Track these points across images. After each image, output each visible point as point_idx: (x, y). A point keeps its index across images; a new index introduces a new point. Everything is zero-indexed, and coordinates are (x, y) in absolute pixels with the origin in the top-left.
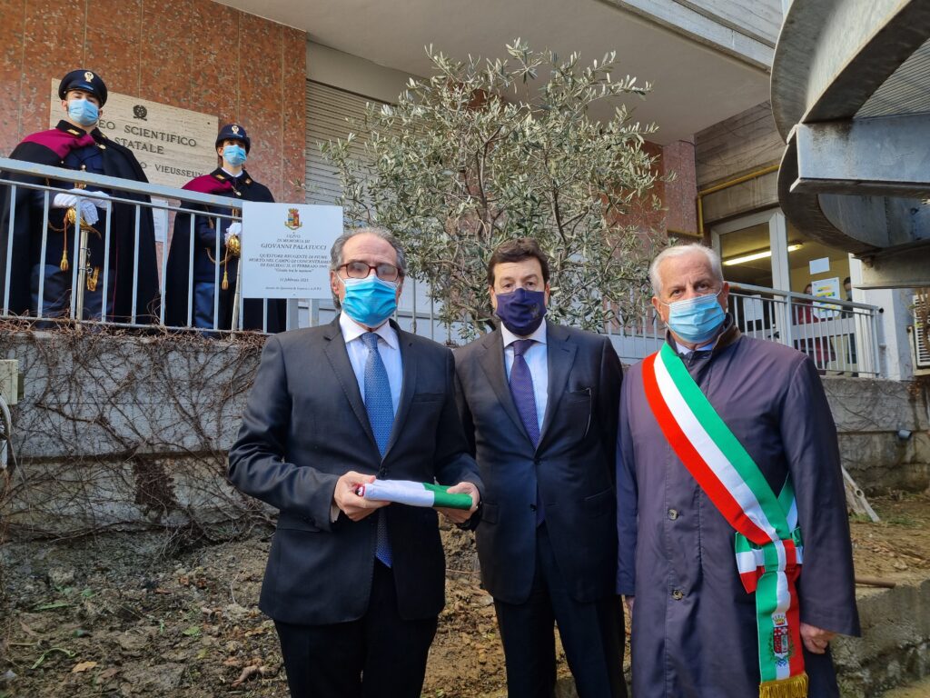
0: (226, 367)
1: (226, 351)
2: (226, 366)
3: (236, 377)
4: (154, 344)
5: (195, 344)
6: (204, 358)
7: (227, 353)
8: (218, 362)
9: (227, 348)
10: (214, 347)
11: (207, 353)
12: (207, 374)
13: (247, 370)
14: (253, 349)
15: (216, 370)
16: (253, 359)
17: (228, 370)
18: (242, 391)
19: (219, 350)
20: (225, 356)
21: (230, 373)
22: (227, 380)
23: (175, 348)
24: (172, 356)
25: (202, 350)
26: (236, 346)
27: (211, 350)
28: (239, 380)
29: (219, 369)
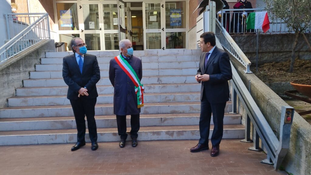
2: (244, 39)
4: (233, 36)
8: (243, 38)
12: (241, 40)
15: (242, 39)
21: (245, 40)
23: (236, 37)
24: (236, 38)
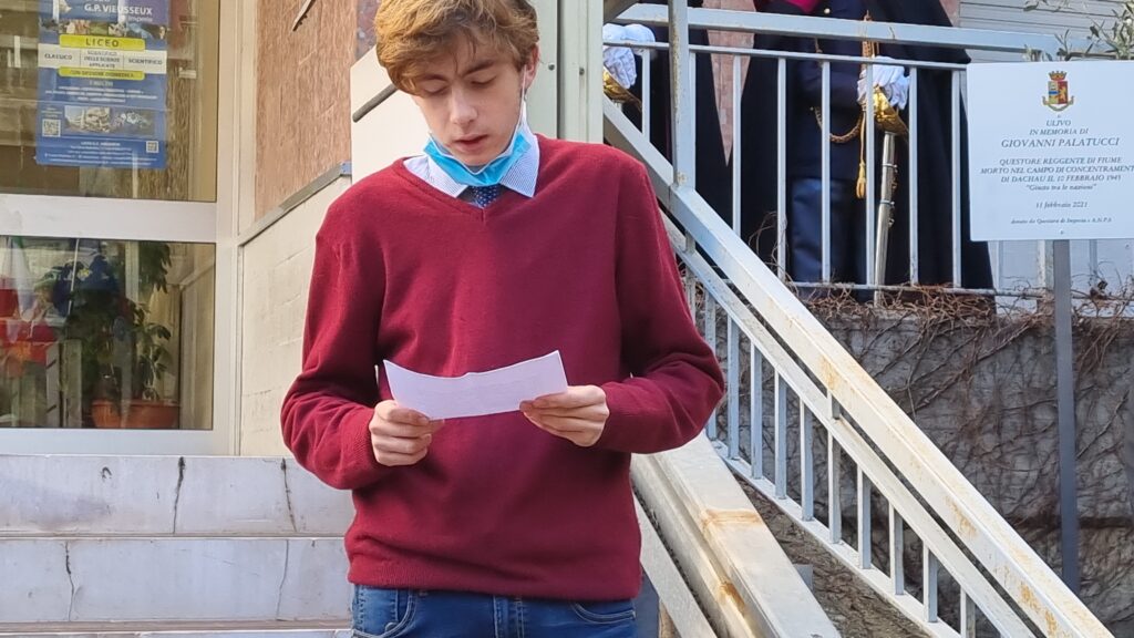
0: (899, 359)
1: (896, 328)
3: (915, 379)
5: (844, 315)
6: (860, 341)
7: (899, 332)
8: (885, 349)
9: (900, 322)
10: (876, 321)
11: (865, 332)
13: (935, 365)
14: (943, 324)
16: (945, 342)
17: (901, 365)
18: (927, 406)
19: (887, 326)
20: (895, 337)
22: (902, 383)
25: (857, 326)
26: (914, 318)
27: (872, 326)
28: (920, 383)
29: (887, 361)
